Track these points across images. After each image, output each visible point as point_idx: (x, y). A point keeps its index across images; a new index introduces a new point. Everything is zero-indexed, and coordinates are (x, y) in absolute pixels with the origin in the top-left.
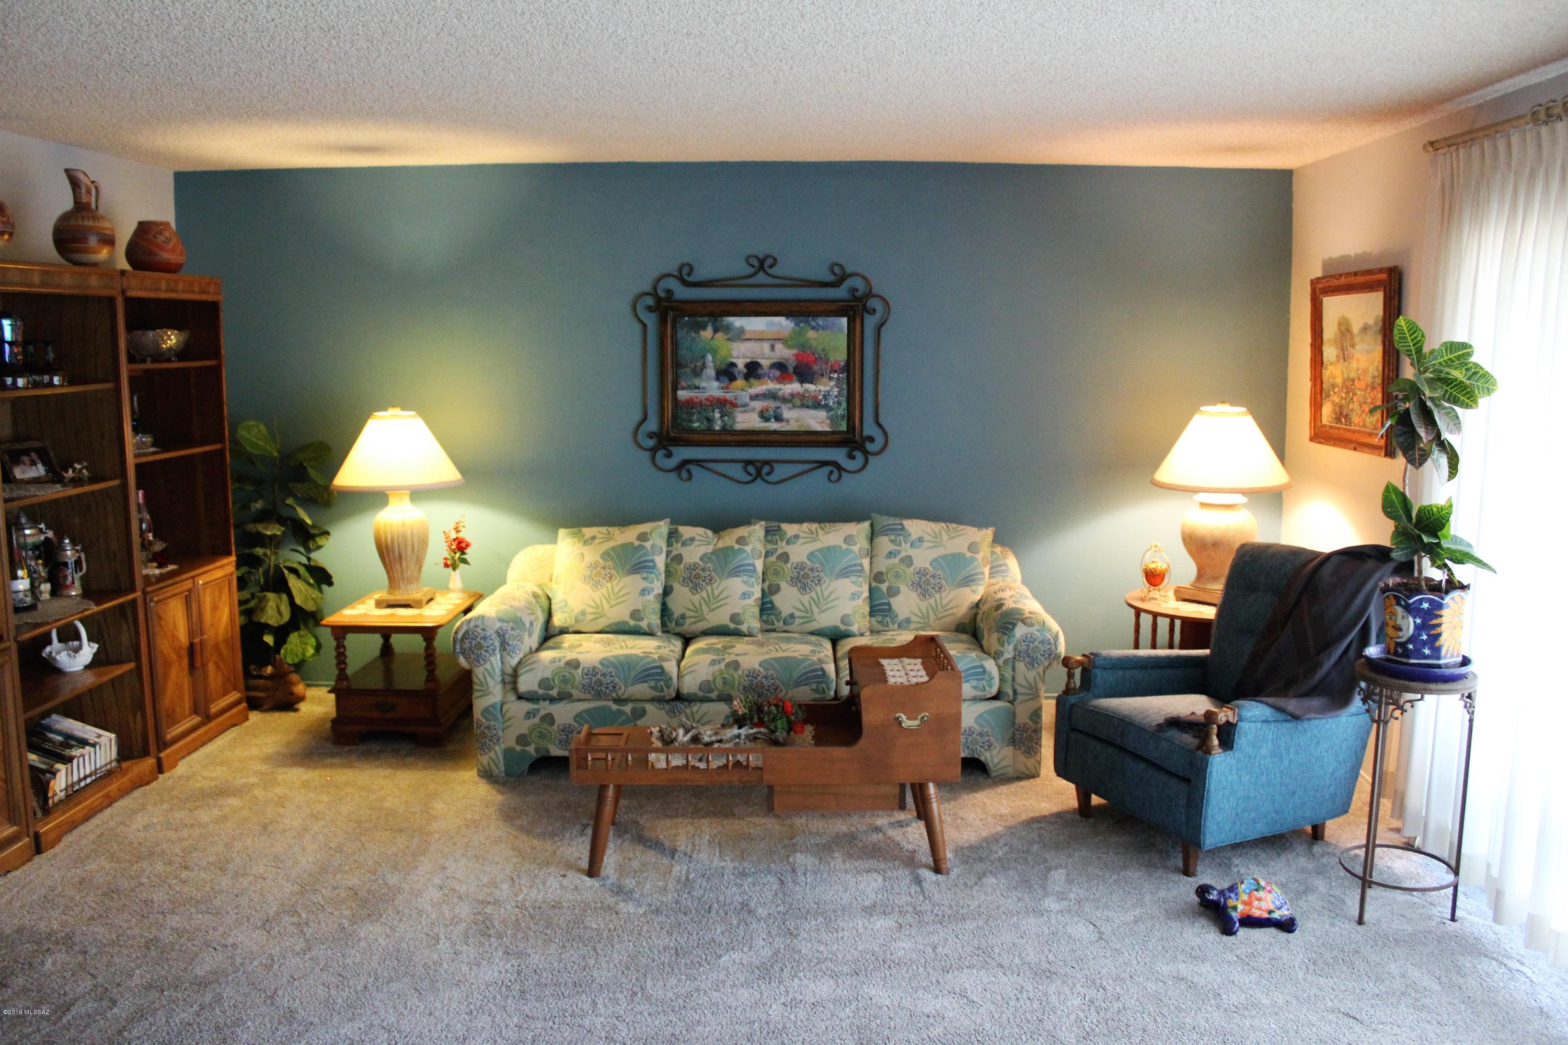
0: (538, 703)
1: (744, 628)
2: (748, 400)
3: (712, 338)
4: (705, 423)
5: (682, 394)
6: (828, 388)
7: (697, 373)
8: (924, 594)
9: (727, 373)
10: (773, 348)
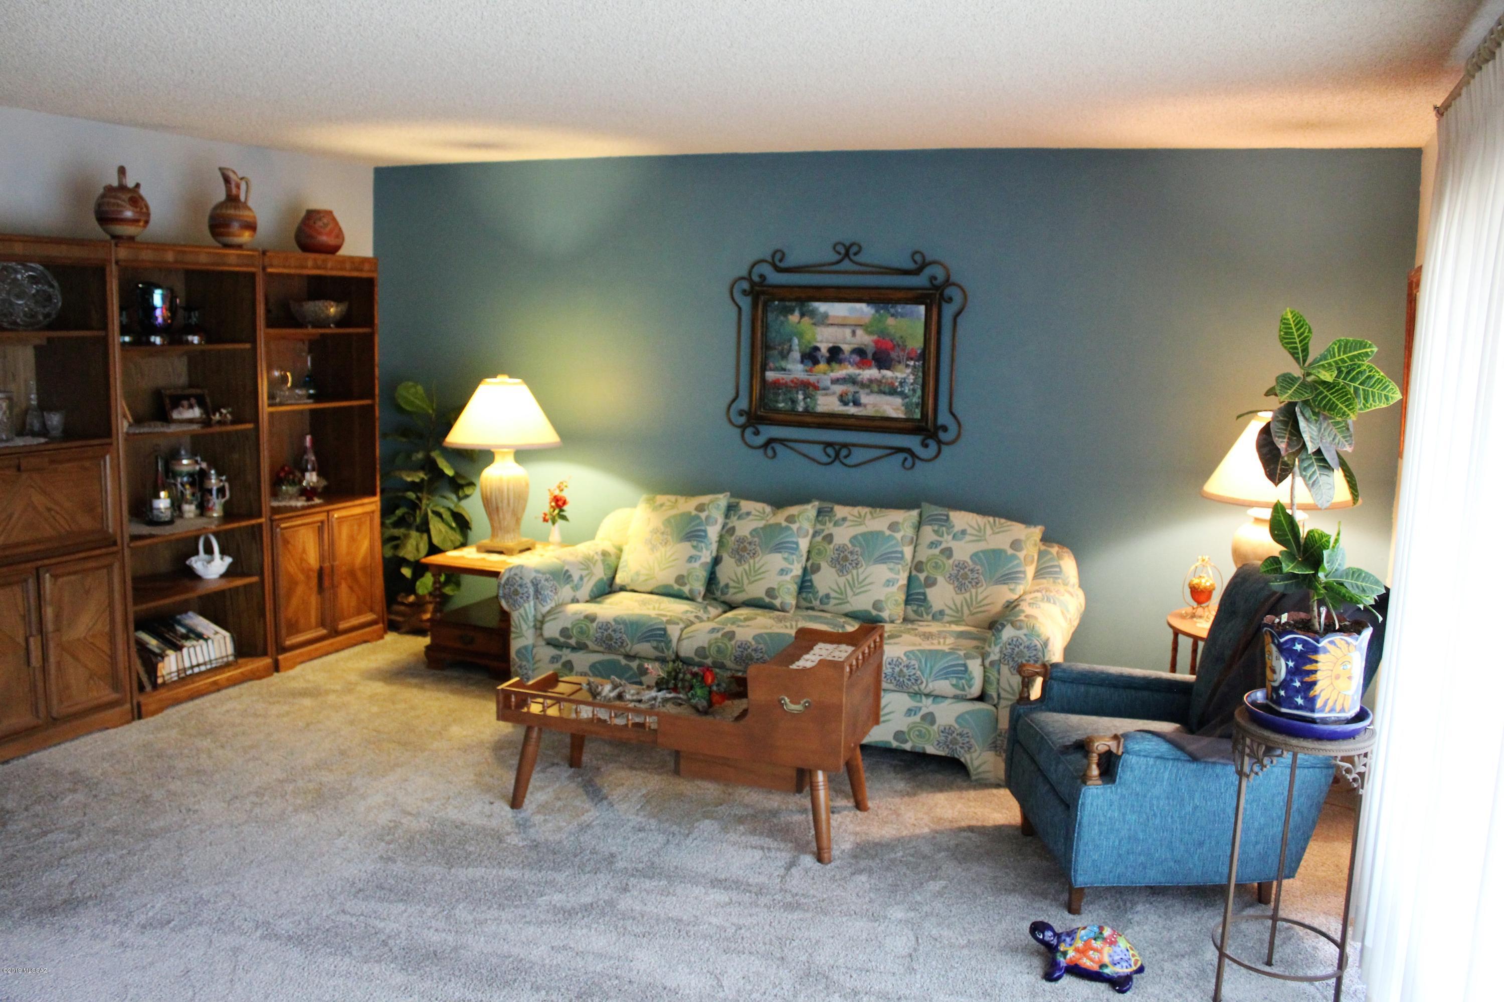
0: (561, 650)
1: (777, 602)
2: (828, 383)
3: (799, 322)
4: (790, 403)
5: (770, 375)
6: (904, 375)
7: (784, 355)
8: (960, 588)
9: (811, 356)
10: (854, 333)
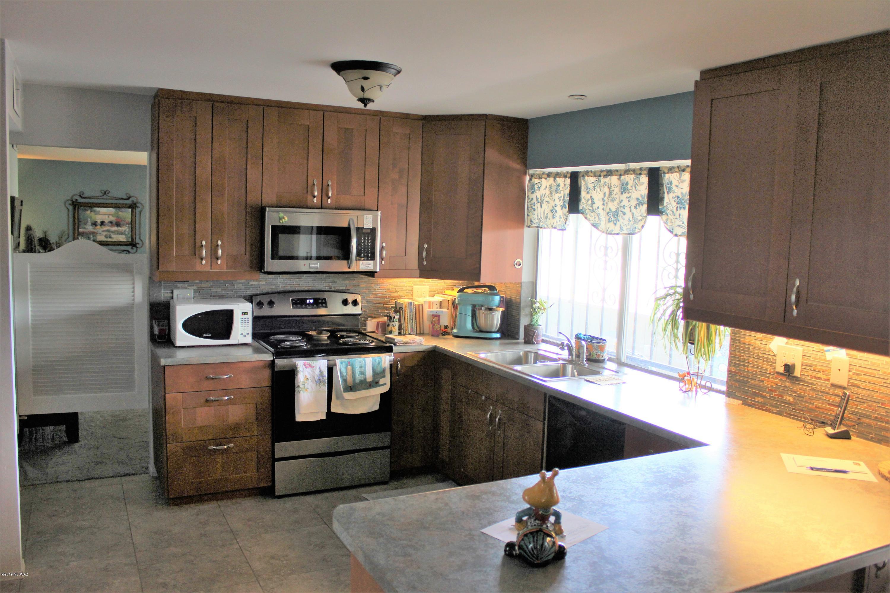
2: (101, 232)
3: (90, 214)
4: (88, 238)
5: (81, 230)
6: (125, 229)
7: (85, 224)
9: (95, 224)
10: (109, 217)
